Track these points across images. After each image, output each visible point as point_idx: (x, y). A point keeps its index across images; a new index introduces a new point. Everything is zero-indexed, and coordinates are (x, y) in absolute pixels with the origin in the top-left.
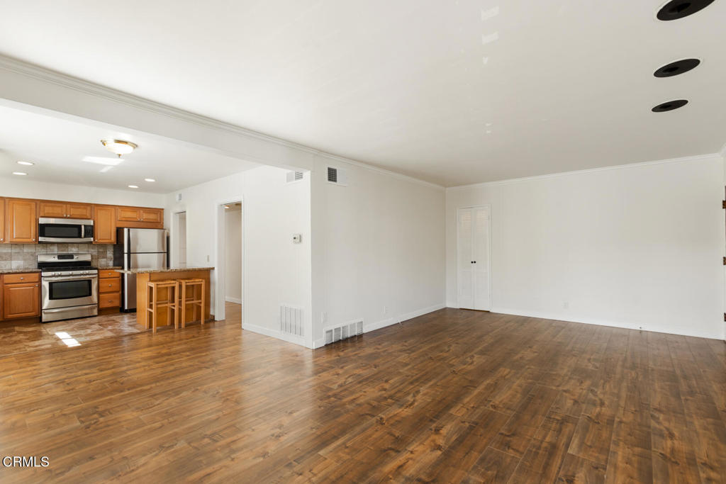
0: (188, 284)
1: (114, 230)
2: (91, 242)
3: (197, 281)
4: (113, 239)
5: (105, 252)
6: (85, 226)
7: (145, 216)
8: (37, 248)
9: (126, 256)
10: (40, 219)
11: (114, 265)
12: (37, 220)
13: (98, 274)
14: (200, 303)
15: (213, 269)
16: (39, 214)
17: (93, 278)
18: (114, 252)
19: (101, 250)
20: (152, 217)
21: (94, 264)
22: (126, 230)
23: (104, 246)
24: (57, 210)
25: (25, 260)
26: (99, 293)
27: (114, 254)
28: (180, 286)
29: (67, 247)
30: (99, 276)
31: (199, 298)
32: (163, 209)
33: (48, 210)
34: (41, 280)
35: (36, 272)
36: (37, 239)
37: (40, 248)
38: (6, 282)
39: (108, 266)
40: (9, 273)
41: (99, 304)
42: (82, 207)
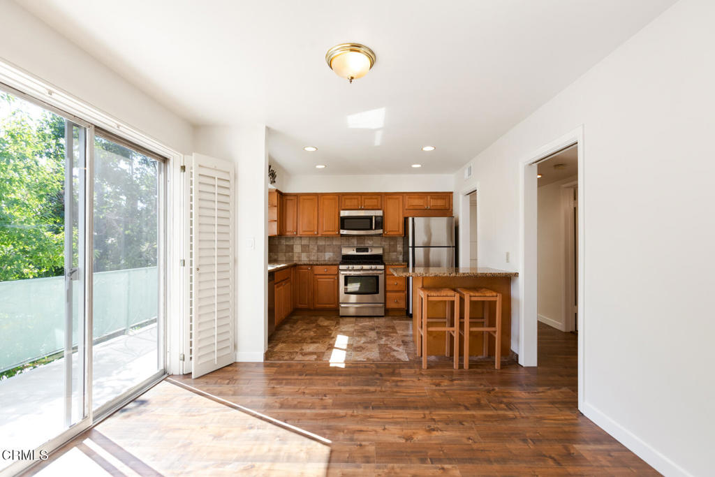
0: (473, 299)
1: (401, 220)
2: (381, 235)
3: (489, 296)
4: (401, 231)
5: (395, 245)
6: (375, 216)
7: (432, 203)
8: (342, 241)
9: (411, 249)
10: (341, 212)
11: (403, 260)
12: (339, 213)
13: (385, 269)
14: (495, 332)
15: (516, 275)
16: (341, 207)
17: (380, 274)
18: (402, 245)
19: (392, 243)
20: (440, 203)
21: (385, 258)
22: (410, 219)
23: (393, 238)
24: (354, 202)
25: (333, 252)
26: (385, 291)
27: (402, 248)
28: (462, 300)
29: (364, 240)
30: (385, 272)
31: (492, 324)
32: (452, 193)
33: (348, 203)
34: (338, 273)
35: (335, 265)
36: (339, 232)
37: (344, 241)
38: (316, 273)
39: (398, 261)
40: (317, 265)
41: (385, 303)
42: (374, 197)
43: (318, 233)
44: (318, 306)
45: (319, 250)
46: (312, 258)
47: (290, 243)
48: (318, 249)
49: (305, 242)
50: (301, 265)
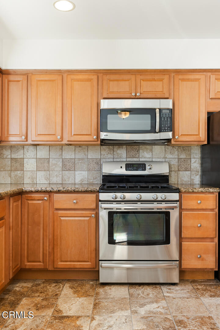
1: (203, 118)
2: (169, 140)
4: (203, 134)
6: (160, 110)
8: (103, 152)
10: (102, 101)
11: (203, 185)
12: (98, 105)
13: (179, 200)
16: (102, 94)
17: (173, 208)
18: (202, 158)
19: (183, 156)
21: (173, 180)
23: (185, 147)
24: (124, 87)
25: (89, 170)
26: (181, 239)
27: (202, 164)
29: (138, 151)
30: (181, 205)
33: (114, 87)
34: (97, 206)
35: (91, 192)
36: (98, 136)
37: (105, 152)
38: (57, 206)
39: (192, 185)
40: (59, 192)
41: (180, 261)
42: (156, 77)
43: (62, 138)
44: (61, 264)
45: (65, 167)
46: (54, 180)
47: (18, 155)
48: (64, 165)
49: (42, 153)
50: (31, 192)
